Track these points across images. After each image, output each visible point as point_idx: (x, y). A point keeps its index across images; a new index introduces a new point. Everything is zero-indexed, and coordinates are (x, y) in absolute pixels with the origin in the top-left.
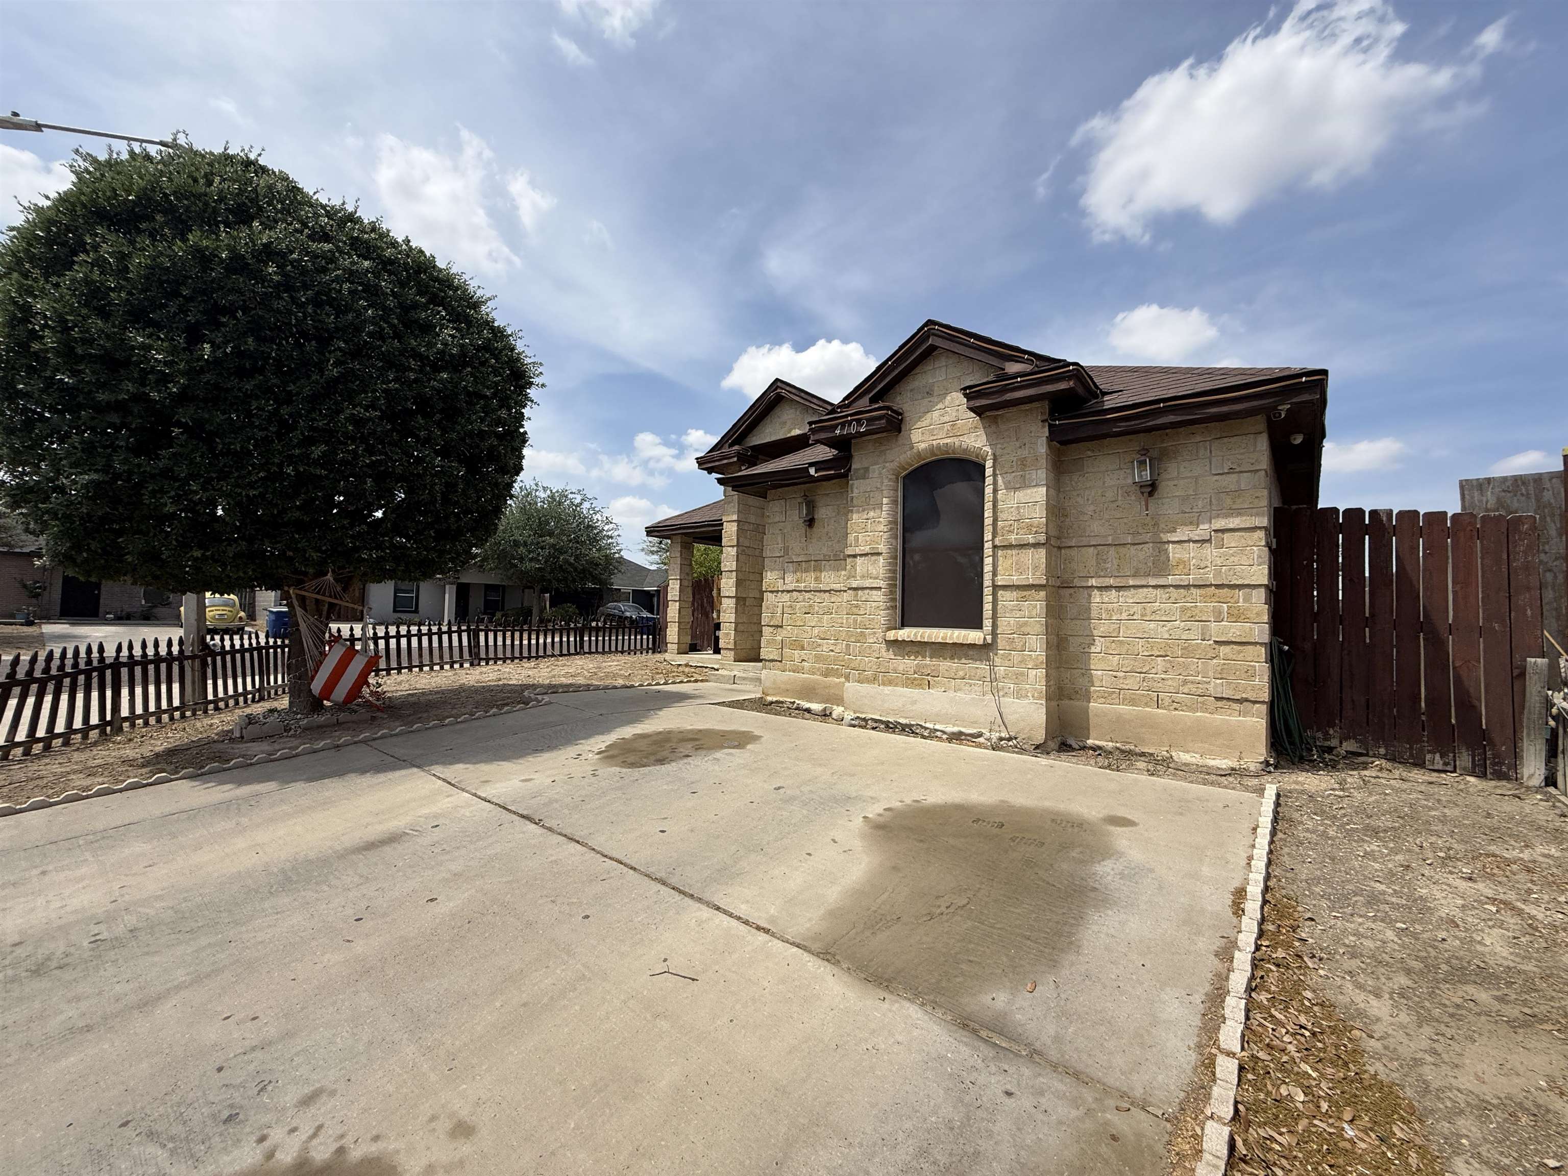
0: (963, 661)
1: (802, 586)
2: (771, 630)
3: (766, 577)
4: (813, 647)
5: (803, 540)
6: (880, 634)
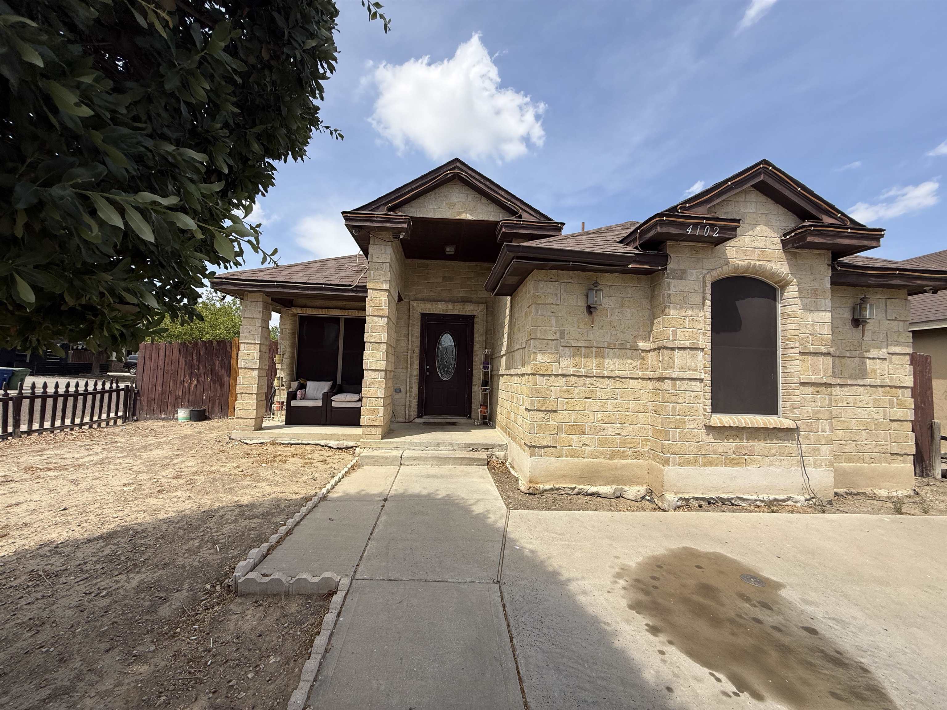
0: (775, 441)
1: (583, 371)
2: (542, 414)
3: (535, 359)
4: (596, 431)
5: (582, 326)
6: (701, 420)
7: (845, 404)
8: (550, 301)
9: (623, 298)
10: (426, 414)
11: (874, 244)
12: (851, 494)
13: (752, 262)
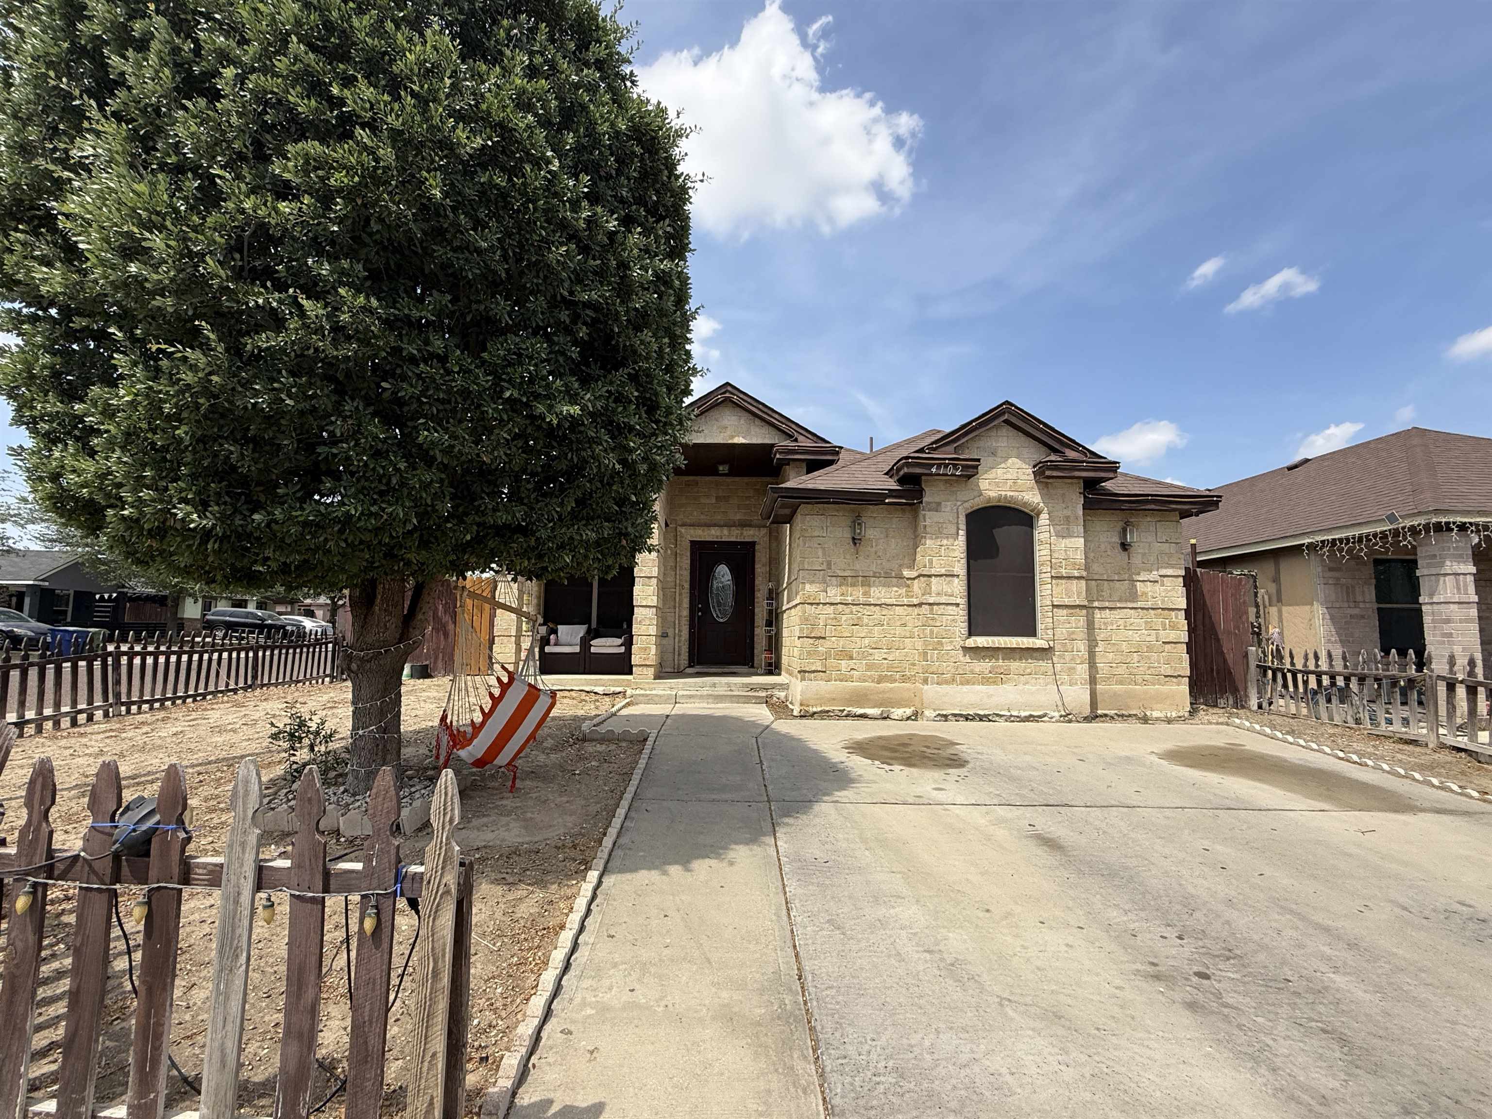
0: (1030, 661)
1: (849, 599)
2: (811, 641)
3: (803, 589)
4: (864, 656)
5: (848, 557)
6: (958, 642)
7: (1115, 627)
8: (816, 534)
9: (887, 529)
10: (699, 663)
11: (1111, 475)
12: (1122, 716)
13: (1003, 493)
